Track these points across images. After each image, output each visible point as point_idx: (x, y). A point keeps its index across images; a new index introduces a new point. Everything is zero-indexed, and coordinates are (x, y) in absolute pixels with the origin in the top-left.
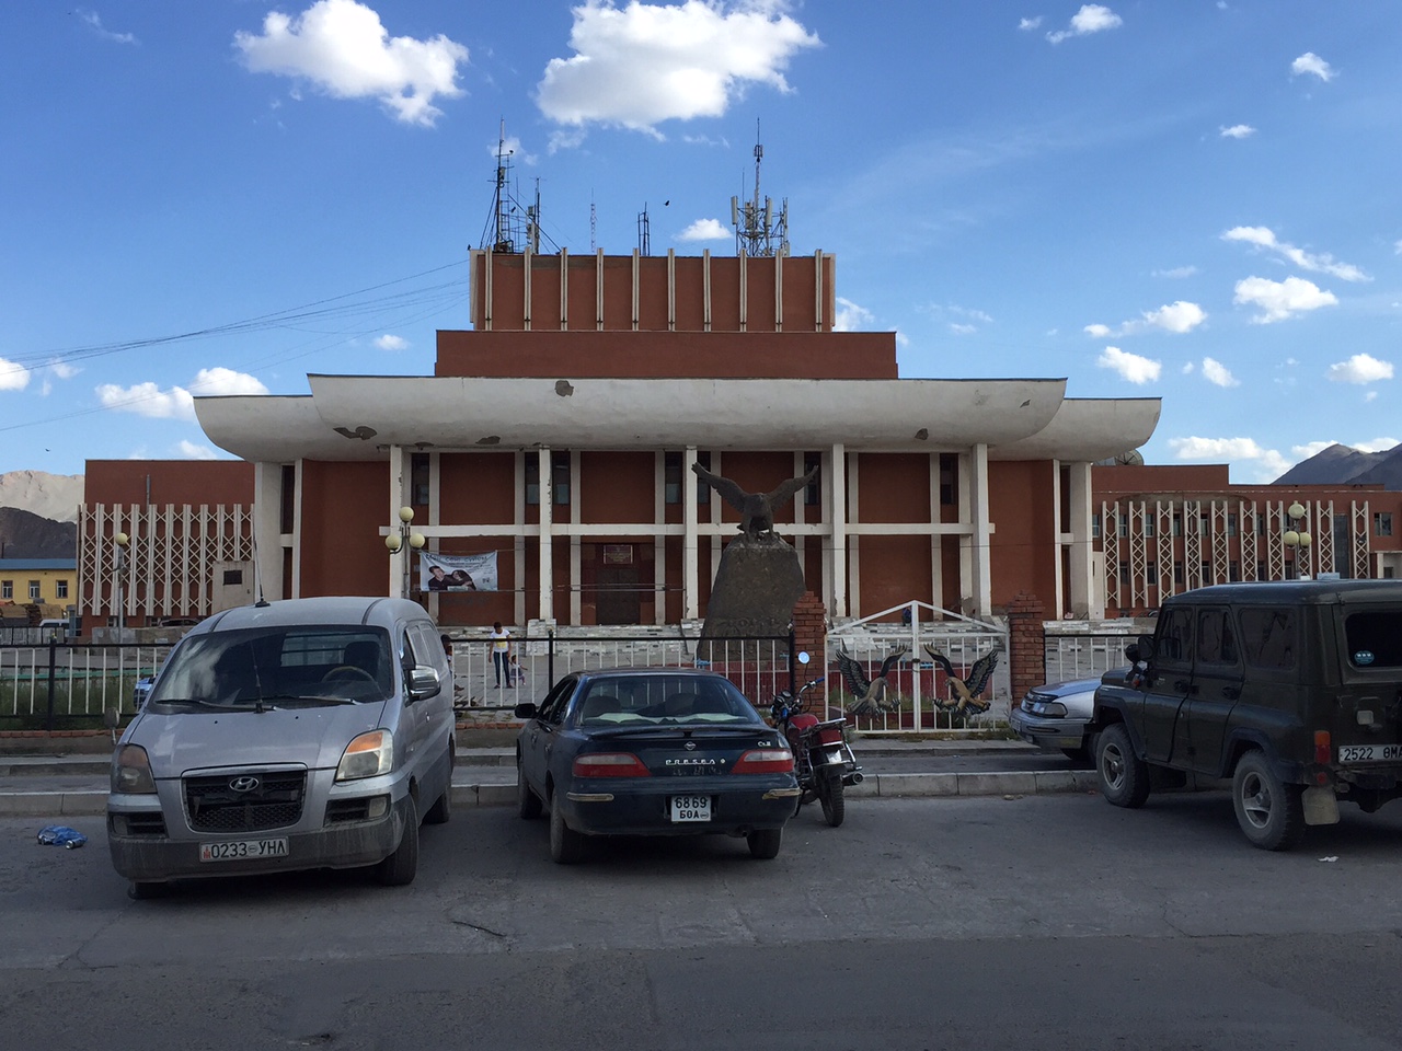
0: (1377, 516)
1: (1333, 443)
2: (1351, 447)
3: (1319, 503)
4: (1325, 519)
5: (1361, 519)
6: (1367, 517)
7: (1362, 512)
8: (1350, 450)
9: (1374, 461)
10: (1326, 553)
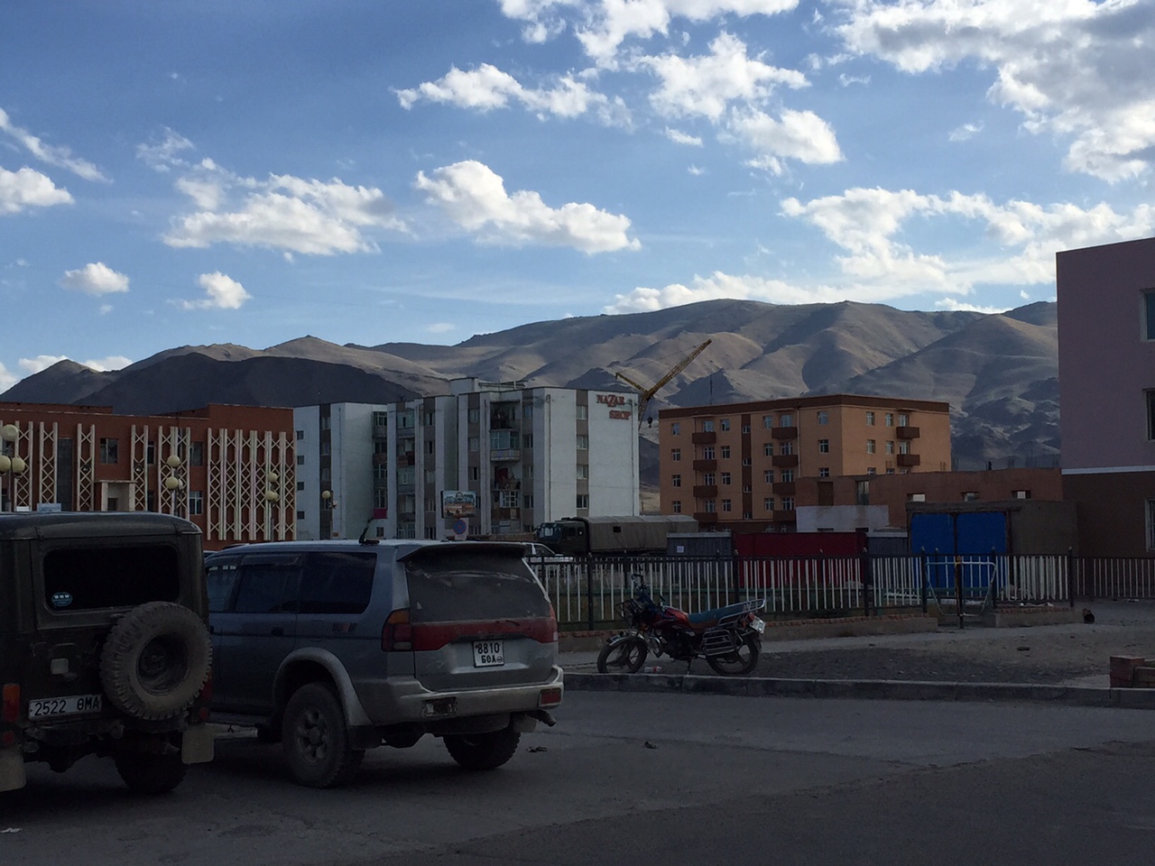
0: (103, 441)
1: (64, 358)
2: (81, 364)
3: (42, 424)
4: (49, 443)
5: (86, 444)
6: (92, 442)
7: (87, 437)
8: (80, 367)
9: (105, 380)
10: (48, 481)
